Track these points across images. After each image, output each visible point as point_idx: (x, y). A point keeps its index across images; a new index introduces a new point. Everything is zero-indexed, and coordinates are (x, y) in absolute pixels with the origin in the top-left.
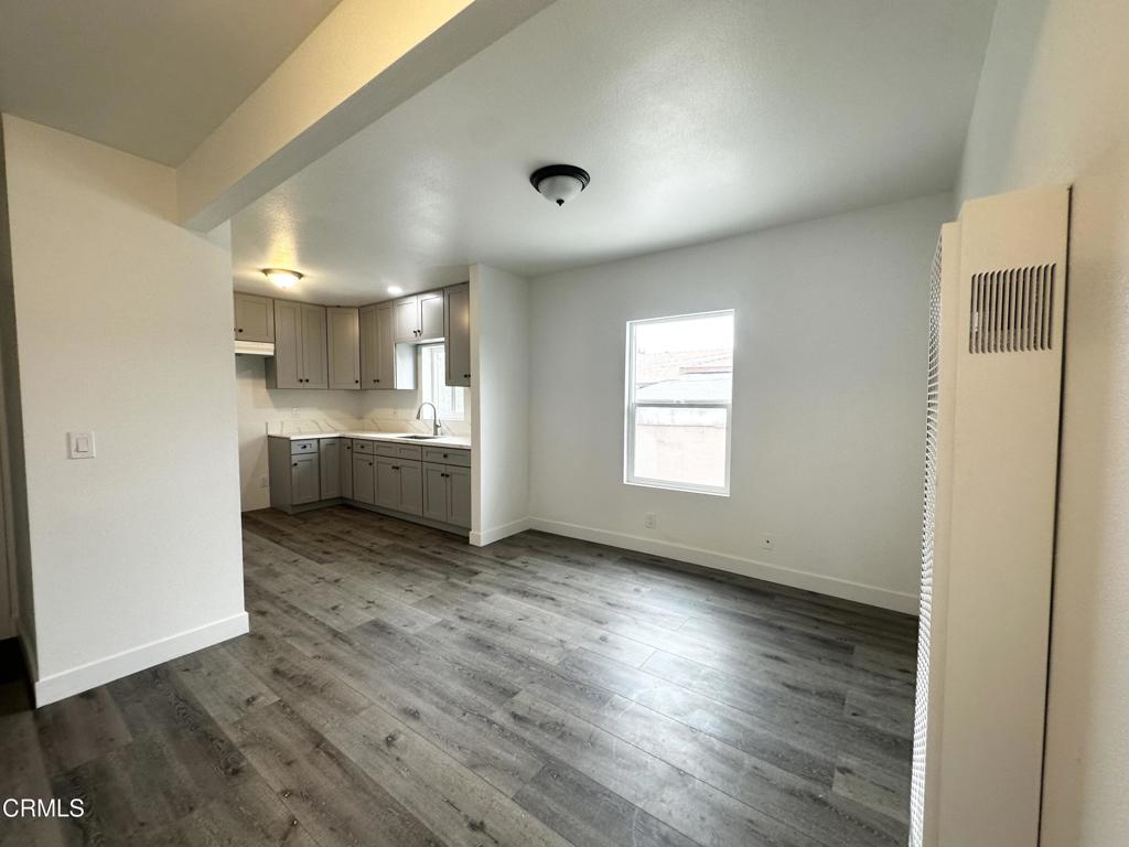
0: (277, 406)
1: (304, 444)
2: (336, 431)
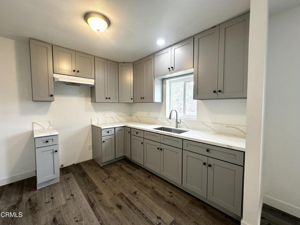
0: (96, 110)
1: (108, 131)
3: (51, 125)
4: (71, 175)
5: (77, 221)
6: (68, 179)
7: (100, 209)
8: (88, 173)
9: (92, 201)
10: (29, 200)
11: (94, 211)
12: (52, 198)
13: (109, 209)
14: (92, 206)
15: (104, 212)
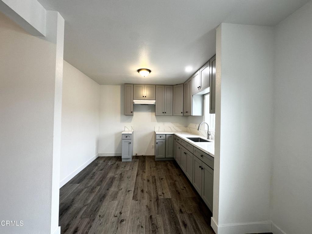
0: (158, 121)
1: (161, 136)
2: (172, 131)
3: (132, 129)
4: (138, 160)
5: (128, 178)
6: (136, 161)
7: (140, 178)
8: (146, 161)
9: (139, 174)
10: (118, 164)
11: (136, 177)
12: (125, 166)
13: (143, 179)
14: (137, 175)
15: (140, 179)
